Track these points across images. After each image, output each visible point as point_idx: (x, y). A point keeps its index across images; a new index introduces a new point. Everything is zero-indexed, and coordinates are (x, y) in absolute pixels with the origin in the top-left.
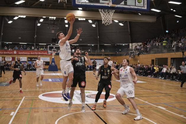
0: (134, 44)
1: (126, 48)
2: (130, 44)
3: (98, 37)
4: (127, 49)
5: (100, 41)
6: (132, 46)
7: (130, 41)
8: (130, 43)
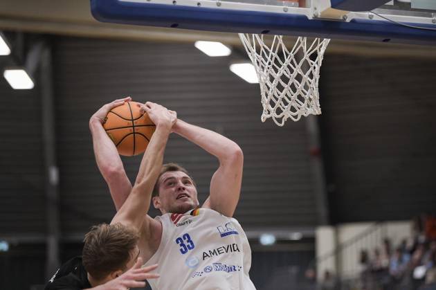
0: (350, 232)
1: (293, 270)
2: (325, 237)
3: (54, 175)
4: (301, 277)
5: (65, 208)
6: (338, 250)
7: (322, 210)
8: (316, 224)
